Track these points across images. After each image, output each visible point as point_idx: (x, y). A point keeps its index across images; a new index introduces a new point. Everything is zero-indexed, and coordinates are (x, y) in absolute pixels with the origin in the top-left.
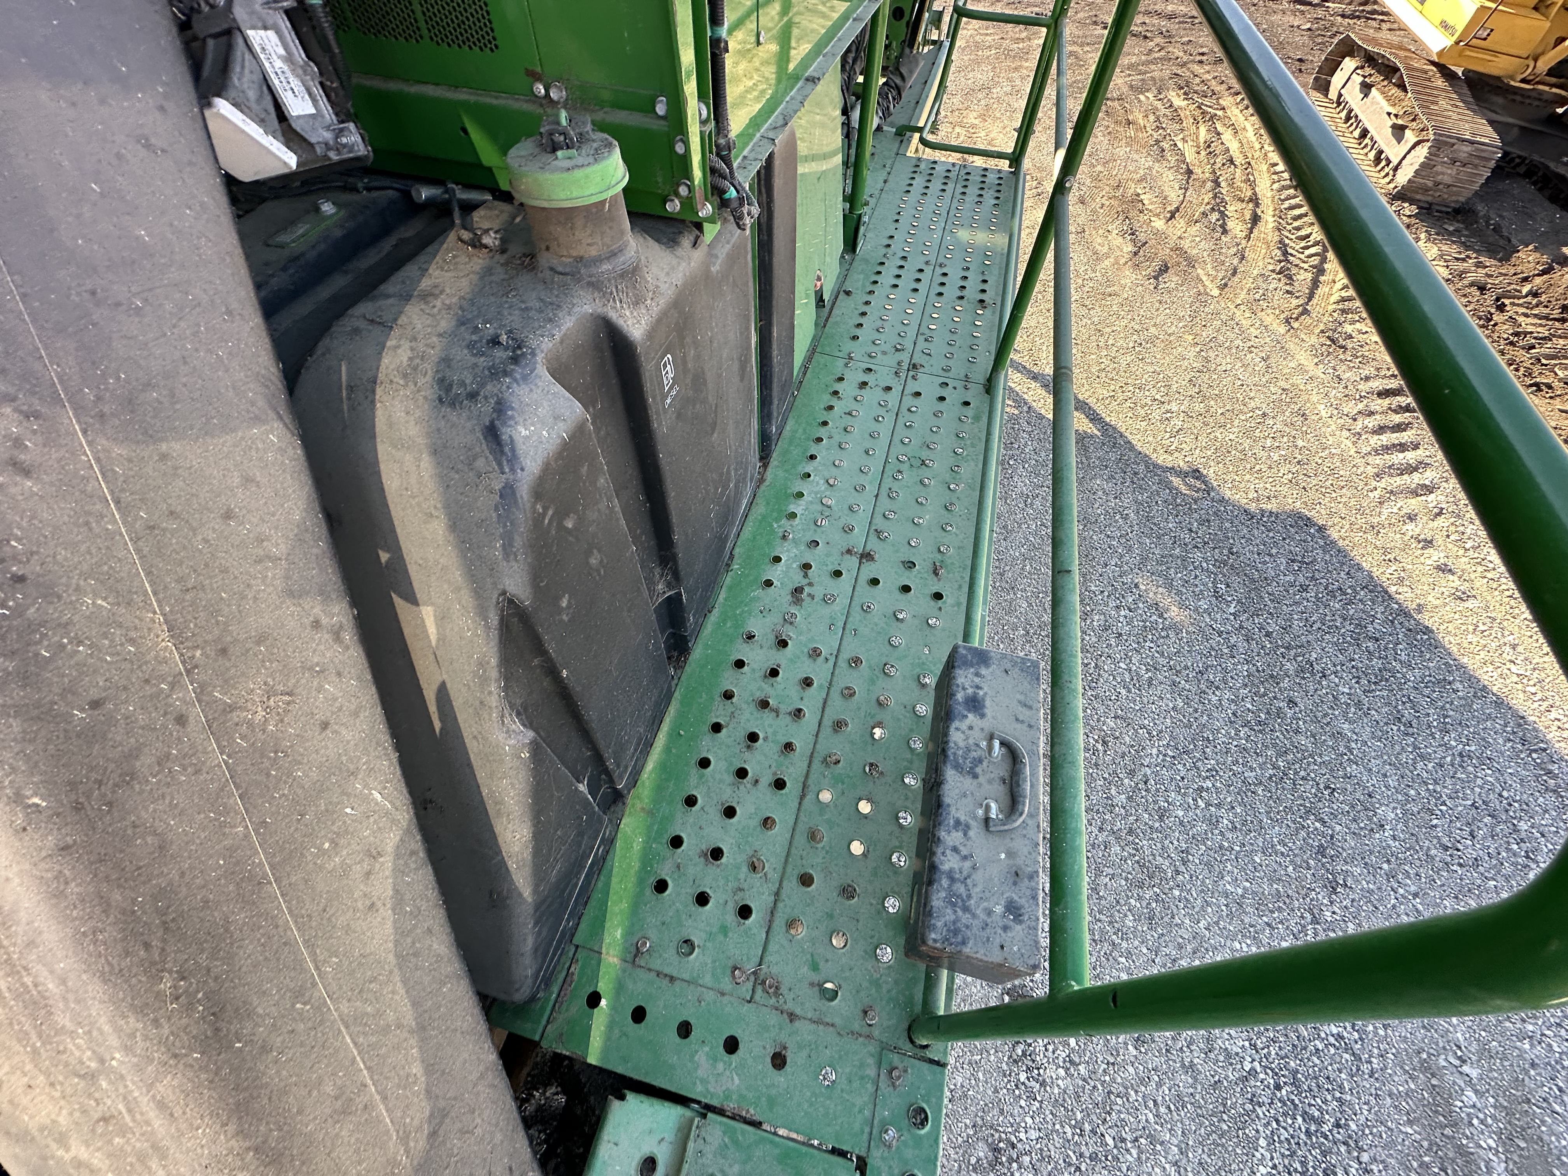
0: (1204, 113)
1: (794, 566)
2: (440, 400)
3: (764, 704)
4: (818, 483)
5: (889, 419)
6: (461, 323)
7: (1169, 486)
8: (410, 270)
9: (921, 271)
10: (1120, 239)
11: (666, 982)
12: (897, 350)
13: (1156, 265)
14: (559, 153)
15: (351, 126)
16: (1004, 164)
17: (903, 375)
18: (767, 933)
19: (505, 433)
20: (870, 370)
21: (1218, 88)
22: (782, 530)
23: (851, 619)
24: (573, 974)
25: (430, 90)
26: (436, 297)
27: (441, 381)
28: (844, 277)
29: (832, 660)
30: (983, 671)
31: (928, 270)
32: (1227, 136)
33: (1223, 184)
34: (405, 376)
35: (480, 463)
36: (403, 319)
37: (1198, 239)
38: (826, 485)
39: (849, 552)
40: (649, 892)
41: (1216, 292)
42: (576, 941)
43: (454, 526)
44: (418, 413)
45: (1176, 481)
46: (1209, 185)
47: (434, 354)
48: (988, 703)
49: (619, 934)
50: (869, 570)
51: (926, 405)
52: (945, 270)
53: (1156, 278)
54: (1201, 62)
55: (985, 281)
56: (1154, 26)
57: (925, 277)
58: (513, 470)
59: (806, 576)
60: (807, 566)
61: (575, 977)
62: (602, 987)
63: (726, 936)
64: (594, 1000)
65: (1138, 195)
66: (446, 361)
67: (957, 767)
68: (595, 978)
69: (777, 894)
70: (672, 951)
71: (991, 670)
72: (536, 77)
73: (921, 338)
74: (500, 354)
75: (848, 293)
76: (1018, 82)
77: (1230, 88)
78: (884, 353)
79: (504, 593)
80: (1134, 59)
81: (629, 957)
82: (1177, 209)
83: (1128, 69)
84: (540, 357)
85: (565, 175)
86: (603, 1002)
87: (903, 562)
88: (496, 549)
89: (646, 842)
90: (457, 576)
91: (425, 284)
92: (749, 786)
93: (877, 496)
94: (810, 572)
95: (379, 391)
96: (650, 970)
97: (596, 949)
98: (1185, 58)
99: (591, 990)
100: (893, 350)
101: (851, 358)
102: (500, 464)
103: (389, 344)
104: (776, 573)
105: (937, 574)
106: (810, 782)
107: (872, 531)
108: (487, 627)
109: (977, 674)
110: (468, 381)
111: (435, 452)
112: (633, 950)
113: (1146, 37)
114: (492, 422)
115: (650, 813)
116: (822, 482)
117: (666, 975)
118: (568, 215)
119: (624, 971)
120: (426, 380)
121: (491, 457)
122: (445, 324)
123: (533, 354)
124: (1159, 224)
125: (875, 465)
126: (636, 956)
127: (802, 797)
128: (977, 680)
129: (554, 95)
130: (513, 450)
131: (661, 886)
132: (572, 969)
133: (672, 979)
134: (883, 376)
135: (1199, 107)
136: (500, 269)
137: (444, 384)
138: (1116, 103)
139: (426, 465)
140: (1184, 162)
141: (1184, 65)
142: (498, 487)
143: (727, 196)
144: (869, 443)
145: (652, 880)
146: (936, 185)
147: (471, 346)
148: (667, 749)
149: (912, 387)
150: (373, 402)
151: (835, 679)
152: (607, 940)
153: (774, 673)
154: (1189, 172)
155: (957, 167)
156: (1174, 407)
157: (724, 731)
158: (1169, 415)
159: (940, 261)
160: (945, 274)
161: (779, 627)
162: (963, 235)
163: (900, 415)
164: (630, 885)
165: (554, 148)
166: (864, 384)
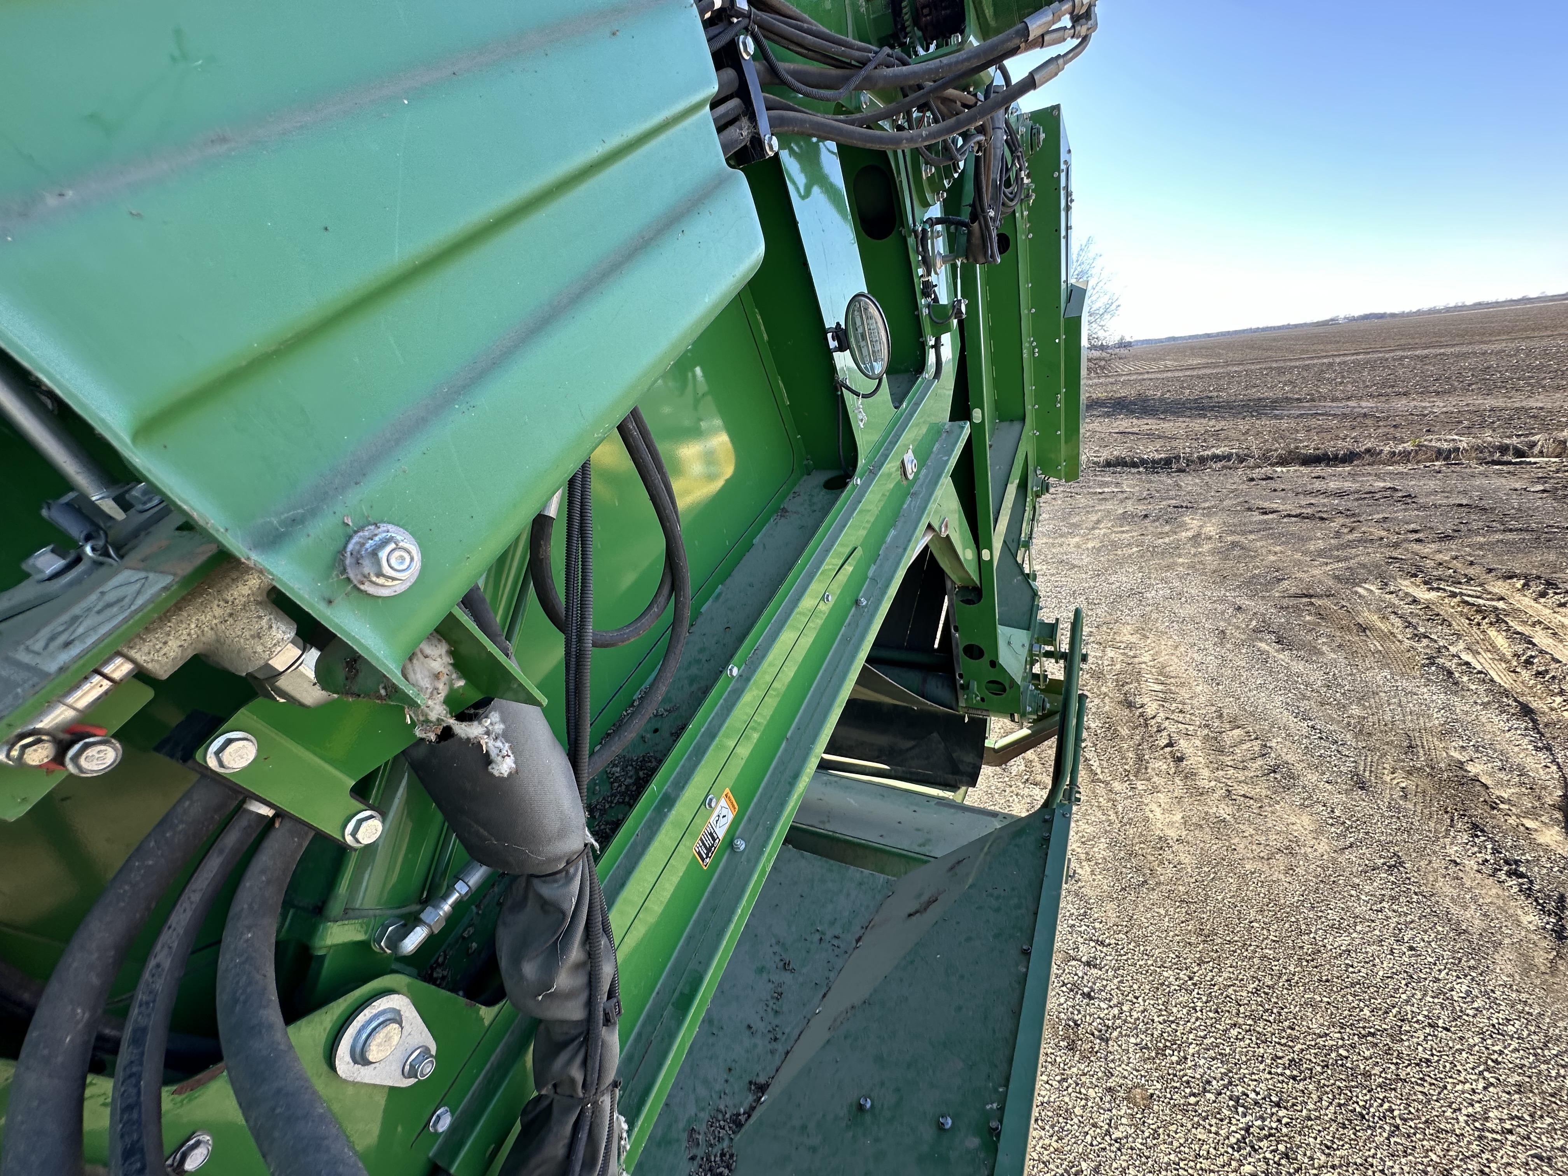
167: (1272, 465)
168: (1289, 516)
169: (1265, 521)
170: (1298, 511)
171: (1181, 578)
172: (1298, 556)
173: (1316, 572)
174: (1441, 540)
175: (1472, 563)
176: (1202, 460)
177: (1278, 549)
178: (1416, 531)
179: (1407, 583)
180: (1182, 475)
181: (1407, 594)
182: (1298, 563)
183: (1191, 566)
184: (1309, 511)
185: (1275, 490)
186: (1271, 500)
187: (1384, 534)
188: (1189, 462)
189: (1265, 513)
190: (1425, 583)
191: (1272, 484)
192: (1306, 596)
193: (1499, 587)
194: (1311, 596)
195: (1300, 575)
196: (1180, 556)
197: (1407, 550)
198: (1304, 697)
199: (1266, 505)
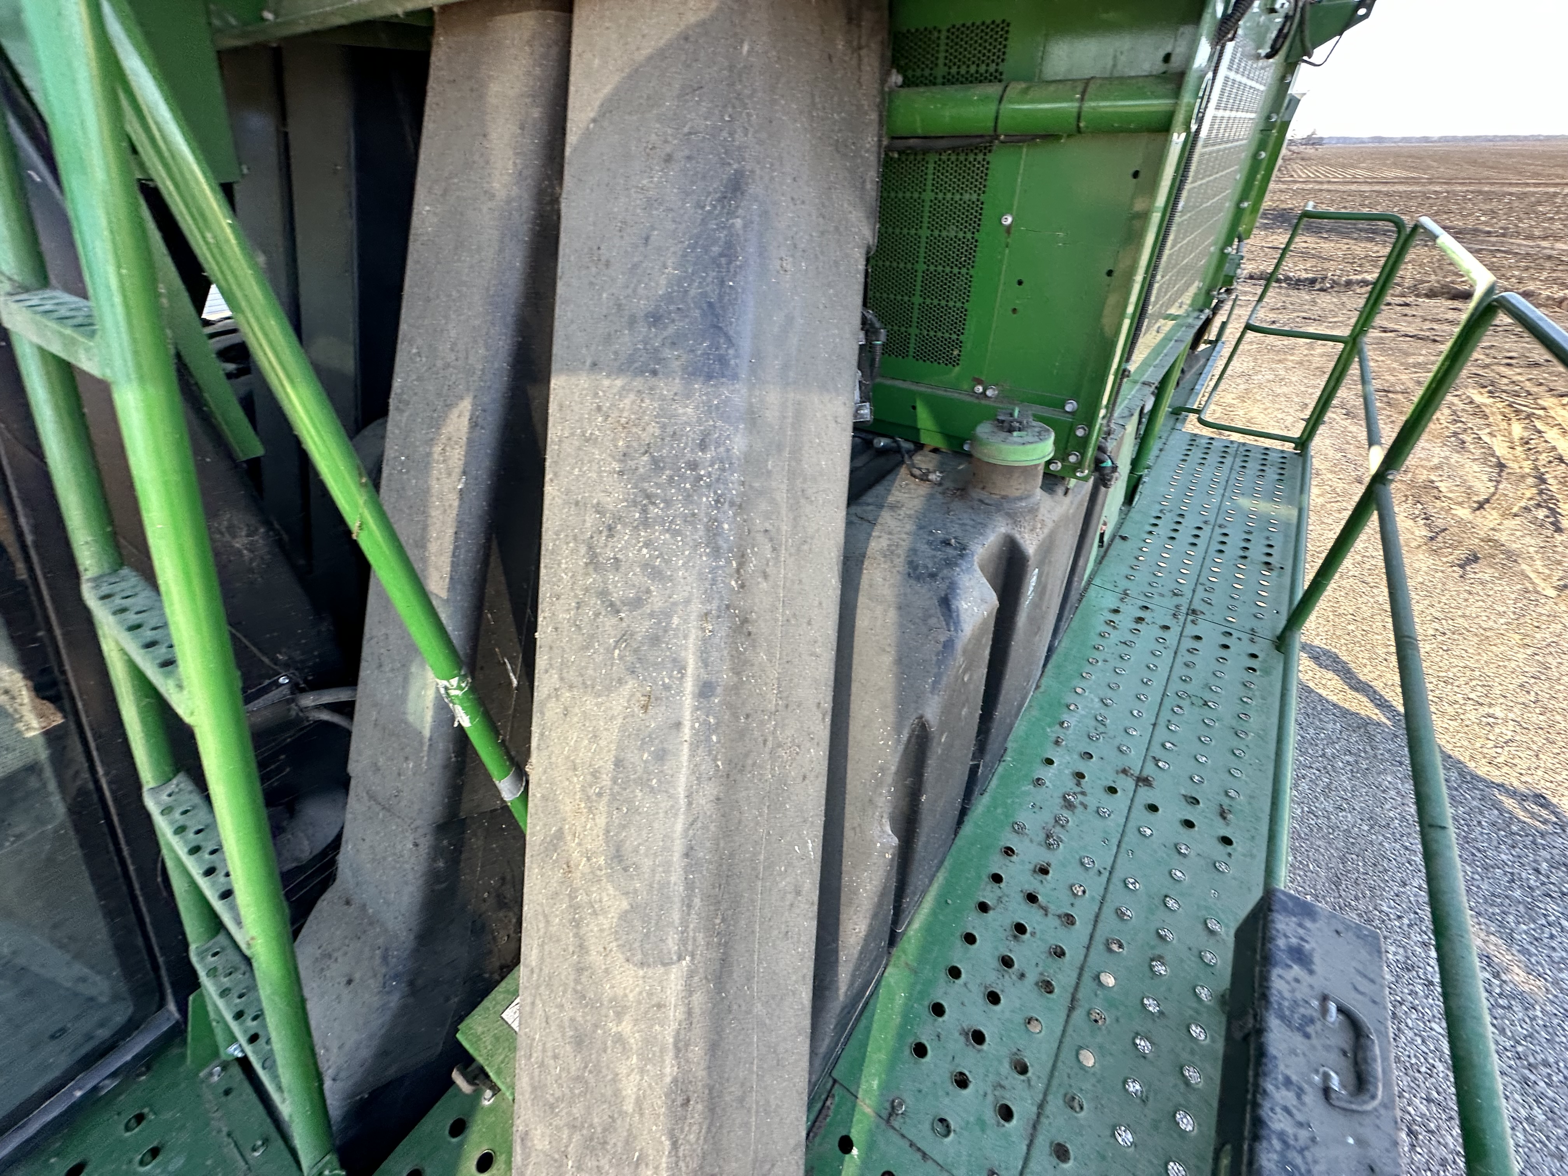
0: (1517, 412)
1: (1067, 772)
2: (909, 574)
3: (1032, 898)
4: (1092, 700)
5: (1168, 655)
6: (921, 527)
7: (1497, 806)
8: (879, 489)
9: (1199, 528)
10: (1410, 523)
11: (919, 1156)
12: (1175, 594)
13: (1461, 553)
14: (1015, 434)
15: (867, 404)
16: (1289, 447)
17: (1182, 618)
18: (1029, 1146)
19: (954, 604)
20: (1147, 608)
21: (1535, 389)
22: (1055, 735)
23: (1126, 839)
24: (829, 1108)
25: (899, 384)
26: (899, 508)
27: (910, 563)
28: (1120, 524)
29: (1106, 874)
30: (1308, 924)
31: (1207, 529)
32: (1552, 435)
33: (1550, 481)
34: (885, 556)
35: (933, 621)
36: (880, 520)
37: (1518, 533)
38: (1101, 704)
39: (1124, 771)
40: (907, 1052)
41: (1552, 593)
42: (835, 1074)
43: (899, 661)
44: (892, 581)
45: (1509, 803)
46: (1530, 481)
47: (905, 545)
48: (1317, 959)
49: (875, 1084)
50: (1146, 795)
51: (1208, 649)
52: (1225, 531)
53: (1461, 566)
54: (1509, 365)
55: (1270, 546)
56: (1443, 331)
57: (1204, 534)
58: (956, 630)
59: (1078, 784)
60: (1080, 776)
61: (831, 1113)
62: (854, 1136)
63: (983, 1131)
64: (846, 1145)
65: (1432, 482)
66: (913, 551)
67: (1282, 1017)
68: (849, 1121)
69: (1041, 1106)
70: (927, 1126)
71: (1317, 925)
72: (979, 382)
73: (1200, 588)
74: (951, 552)
75: (1124, 538)
76: (1282, 372)
77: (1551, 390)
78: (1162, 595)
79: (921, 717)
80: (1421, 359)
81: (885, 1114)
82: (1487, 501)
83: (1414, 367)
84: (976, 559)
85: (1021, 447)
86: (855, 1151)
87: (1185, 796)
88: (926, 682)
89: (908, 998)
90: (889, 697)
91: (891, 499)
92: (1014, 977)
93: (1154, 725)
94: (1083, 781)
95: (866, 563)
96: (903, 1136)
97: (852, 1090)
98: (1488, 361)
99: (844, 1133)
100: (1171, 594)
101: (1127, 594)
102: (948, 624)
103: (874, 534)
104: (1048, 774)
105: (1225, 818)
106: (1080, 996)
107: (1149, 758)
108: (898, 741)
109: (1300, 925)
110: (930, 566)
111: (900, 608)
112: (887, 1105)
113: (1435, 341)
114: (946, 595)
115: (915, 972)
116: (1097, 700)
117: (919, 1149)
118: (1010, 470)
119: (877, 1127)
120: (900, 562)
121: (942, 618)
122: (910, 527)
123: (973, 555)
124: (1463, 513)
125: (1153, 696)
126: (890, 1115)
127: (1071, 1009)
128: (1301, 931)
129: (989, 393)
130: (958, 616)
131: (920, 1050)
132: (828, 1103)
133: (925, 1156)
134: (1160, 614)
135: (1510, 406)
136: (939, 496)
137: (912, 565)
138: (1400, 396)
139: (892, 615)
140: (1493, 455)
141: (1487, 366)
142: (942, 639)
143: (1104, 465)
144: (1146, 675)
145: (911, 1040)
146: (1213, 458)
147: (930, 543)
148: (934, 913)
149: (1191, 630)
150: (861, 569)
151: (1109, 896)
152: (864, 1086)
153: (1044, 871)
154: (1501, 466)
155: (1235, 445)
156: (1498, 711)
157: (991, 912)
158: (1491, 720)
159: (1220, 521)
160: (1226, 535)
161: (1050, 827)
162: (1245, 502)
163: (1179, 654)
164: (889, 1037)
165: (1011, 430)
166: (1140, 620)
167: (1417, 296)
168: (1407, 336)
169: (1381, 338)
170: (1416, 333)
171: (1287, 369)
172: (1395, 365)
173: (1403, 377)
174: (1529, 366)
175: (1541, 384)
176: (1349, 283)
177: (1382, 358)
178: (1511, 358)
179: (1475, 391)
180: (1322, 293)
181: (1468, 397)
182: (1391, 371)
183: (1301, 363)
184: (1428, 334)
185: (1406, 315)
186: (1397, 322)
187: (1482, 357)
188: (1334, 283)
189: (1385, 332)
190: (1490, 392)
191: (1406, 310)
192: (1385, 391)
193: (1548, 401)
194: (1389, 392)
195: (1388, 377)
196: (1292, 355)
197: (1492, 370)
198: (1348, 443)
199: (1392, 326)
